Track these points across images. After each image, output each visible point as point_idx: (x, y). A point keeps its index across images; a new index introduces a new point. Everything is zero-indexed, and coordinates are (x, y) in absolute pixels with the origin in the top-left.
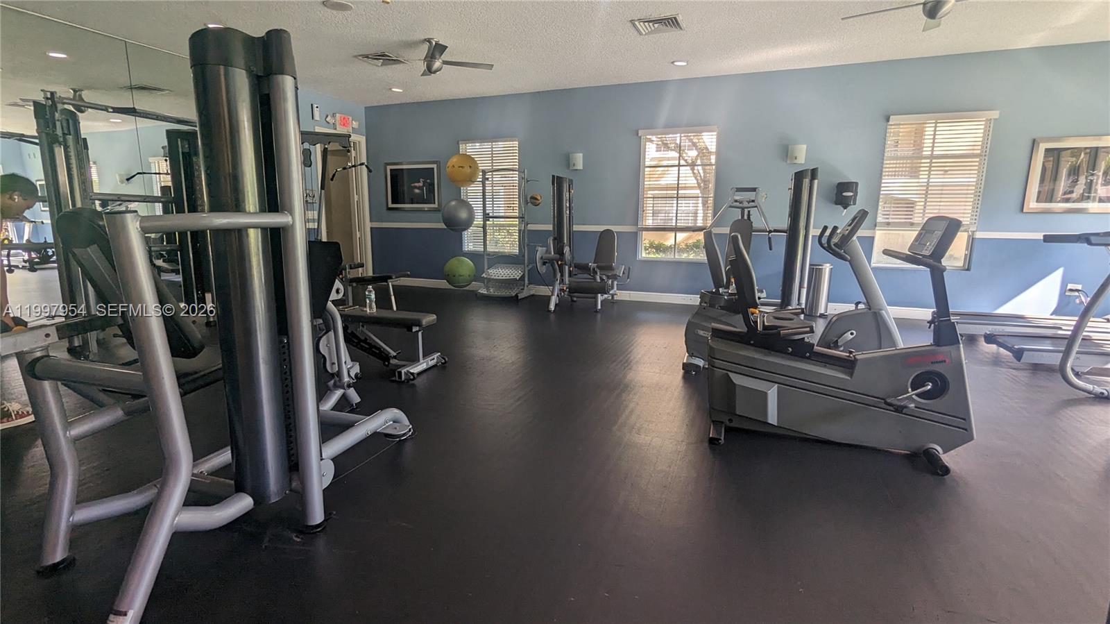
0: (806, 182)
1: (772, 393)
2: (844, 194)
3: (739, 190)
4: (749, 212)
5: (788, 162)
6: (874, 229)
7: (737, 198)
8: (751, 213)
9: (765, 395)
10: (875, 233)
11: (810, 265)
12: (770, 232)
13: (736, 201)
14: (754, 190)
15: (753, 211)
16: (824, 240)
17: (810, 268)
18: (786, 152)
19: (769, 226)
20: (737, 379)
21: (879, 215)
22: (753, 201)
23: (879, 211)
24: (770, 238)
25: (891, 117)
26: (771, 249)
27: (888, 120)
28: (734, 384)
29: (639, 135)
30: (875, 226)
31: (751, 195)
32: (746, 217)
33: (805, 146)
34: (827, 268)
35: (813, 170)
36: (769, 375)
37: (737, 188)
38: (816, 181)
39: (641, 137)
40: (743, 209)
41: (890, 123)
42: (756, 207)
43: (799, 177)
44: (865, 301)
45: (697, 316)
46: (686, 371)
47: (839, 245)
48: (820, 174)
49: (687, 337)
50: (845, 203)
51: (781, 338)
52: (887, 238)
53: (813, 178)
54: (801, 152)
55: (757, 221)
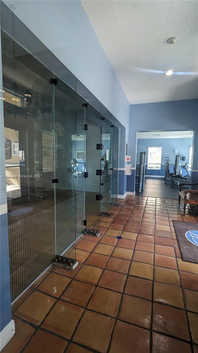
0: (178, 157)
1: (178, 182)
3: (166, 157)
5: (174, 153)
7: (166, 159)
16: (182, 166)
17: (179, 171)
18: (174, 151)
19: (172, 164)
21: (189, 162)
24: (172, 166)
25: (190, 147)
28: (174, 181)
29: (148, 148)
31: (168, 158)
34: (181, 171)
36: (178, 180)
40: (167, 161)
42: (169, 161)
43: (177, 156)
44: (187, 174)
45: (166, 176)
46: (165, 183)
47: (184, 167)
48: (180, 156)
49: (164, 179)
50: (184, 160)
51: (179, 177)
52: (190, 165)
53: (179, 156)
54: (176, 152)
55: (170, 163)
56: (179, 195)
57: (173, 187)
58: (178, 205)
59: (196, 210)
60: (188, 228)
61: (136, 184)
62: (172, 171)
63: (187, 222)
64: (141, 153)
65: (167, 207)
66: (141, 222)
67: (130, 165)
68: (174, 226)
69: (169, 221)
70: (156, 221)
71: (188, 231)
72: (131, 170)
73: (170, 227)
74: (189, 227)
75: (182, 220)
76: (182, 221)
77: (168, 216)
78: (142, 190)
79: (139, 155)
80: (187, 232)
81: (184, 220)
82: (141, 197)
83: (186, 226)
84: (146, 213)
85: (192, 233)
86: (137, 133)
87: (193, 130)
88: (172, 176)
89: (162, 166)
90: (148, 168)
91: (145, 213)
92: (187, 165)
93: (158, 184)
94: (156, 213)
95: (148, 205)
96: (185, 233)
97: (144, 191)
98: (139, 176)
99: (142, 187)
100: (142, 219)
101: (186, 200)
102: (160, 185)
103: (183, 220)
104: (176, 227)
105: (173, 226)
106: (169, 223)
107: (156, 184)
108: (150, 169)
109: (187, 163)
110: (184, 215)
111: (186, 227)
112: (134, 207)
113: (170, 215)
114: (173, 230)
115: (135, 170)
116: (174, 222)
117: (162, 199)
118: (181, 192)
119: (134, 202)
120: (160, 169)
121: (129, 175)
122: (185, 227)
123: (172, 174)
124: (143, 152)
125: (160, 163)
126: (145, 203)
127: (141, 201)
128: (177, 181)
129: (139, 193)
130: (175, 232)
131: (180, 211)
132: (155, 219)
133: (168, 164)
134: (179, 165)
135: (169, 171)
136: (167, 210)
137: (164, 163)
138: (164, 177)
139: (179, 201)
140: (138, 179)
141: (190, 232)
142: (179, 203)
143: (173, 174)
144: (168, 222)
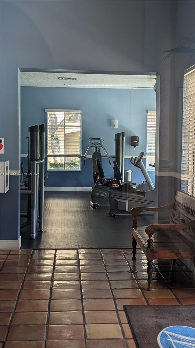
0: (121, 137)
1: (127, 203)
2: (134, 141)
3: (93, 139)
4: (99, 149)
5: (112, 127)
6: (146, 156)
7: (92, 142)
8: (100, 149)
9: (125, 203)
10: (146, 157)
11: (125, 171)
12: (109, 157)
13: (92, 144)
14: (99, 139)
15: (101, 148)
16: (133, 161)
17: (124, 172)
18: (110, 123)
19: (109, 155)
20: (118, 200)
21: (147, 150)
22: (100, 144)
23: (147, 148)
24: (109, 160)
25: (148, 111)
26: (110, 165)
27: (147, 112)
28: (117, 201)
29: (46, 111)
30: (146, 154)
31: (99, 141)
32: (98, 151)
33: (118, 121)
34: (130, 172)
35: (123, 133)
36: (125, 198)
37: (92, 138)
38: (124, 137)
39: (46, 112)
40: (96, 147)
41: (148, 113)
42: (102, 147)
43: (118, 135)
44: (146, 181)
45: (96, 188)
46: (94, 207)
47: (137, 163)
48: (125, 134)
49: (92, 196)
50: (135, 145)
51: (127, 188)
52: (150, 159)
53: (123, 136)
54: (117, 123)
55: (103, 153)
56: (133, 238)
57: (114, 216)
58: (131, 262)
59: (172, 271)
60: (163, 322)
61: (22, 216)
62: (109, 173)
63: (158, 306)
64: (33, 129)
65: (106, 272)
66: (48, 323)
67: (6, 163)
68: (129, 322)
69: (117, 310)
70: (83, 314)
71: (163, 330)
72: (7, 176)
73: (121, 326)
74: (164, 318)
75: (146, 304)
76: (145, 306)
77: (112, 297)
78: (40, 232)
79: (27, 134)
80: (161, 333)
81: (150, 302)
82: (36, 251)
83: (156, 317)
84: (57, 296)
85: (169, 333)
86: (19, 72)
87: (155, 73)
88: (111, 188)
89: (84, 161)
90: (49, 168)
91: (54, 295)
92: (144, 157)
93: (78, 212)
94: (81, 293)
95: (58, 271)
96: (157, 337)
97: (43, 233)
98: (30, 192)
99: (40, 223)
100: (49, 314)
101: (152, 251)
102: (83, 211)
103: (147, 302)
104: (136, 324)
105: (127, 322)
106: (118, 314)
107: (72, 212)
108: (53, 169)
109: (142, 154)
110: (148, 290)
111: (157, 320)
112: (23, 283)
113: (118, 294)
114: (129, 334)
115: (17, 176)
116: (128, 310)
117: (94, 251)
118: (138, 229)
119: (19, 270)
120: (78, 169)
121: (4, 193)
122: (154, 319)
123: (109, 183)
124: (36, 126)
125: (79, 153)
126: (49, 269)
127: (37, 263)
128: (123, 201)
129: (32, 239)
130: (134, 337)
131: (138, 280)
132: (83, 311)
133: (97, 155)
134: (125, 157)
135: (102, 176)
136: (109, 280)
137: (88, 154)
138: (90, 189)
139: (134, 253)
140: (28, 200)
141: (166, 330)
142: (134, 259)
143: (112, 182)
144: (116, 313)
